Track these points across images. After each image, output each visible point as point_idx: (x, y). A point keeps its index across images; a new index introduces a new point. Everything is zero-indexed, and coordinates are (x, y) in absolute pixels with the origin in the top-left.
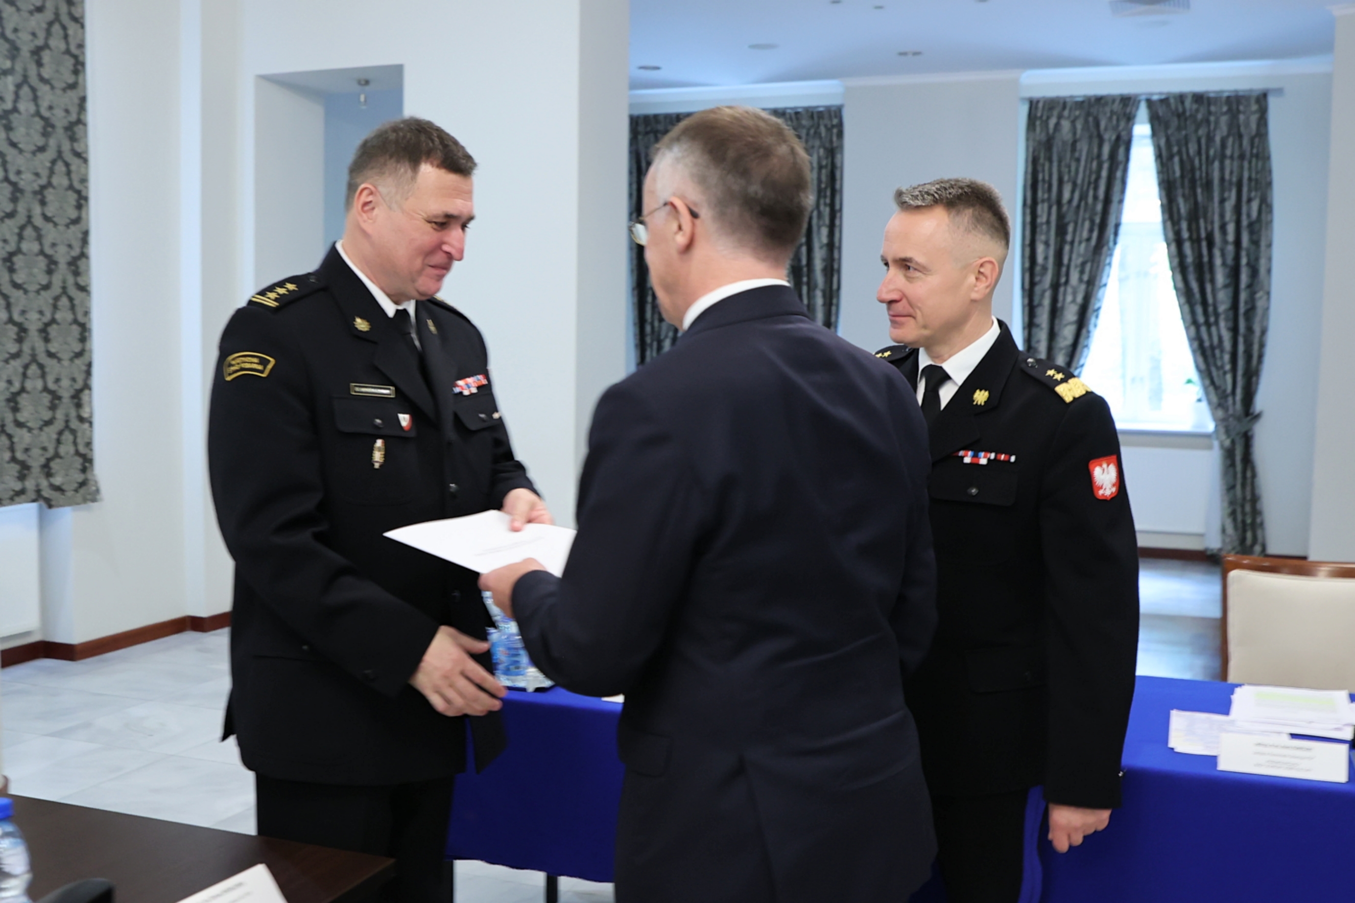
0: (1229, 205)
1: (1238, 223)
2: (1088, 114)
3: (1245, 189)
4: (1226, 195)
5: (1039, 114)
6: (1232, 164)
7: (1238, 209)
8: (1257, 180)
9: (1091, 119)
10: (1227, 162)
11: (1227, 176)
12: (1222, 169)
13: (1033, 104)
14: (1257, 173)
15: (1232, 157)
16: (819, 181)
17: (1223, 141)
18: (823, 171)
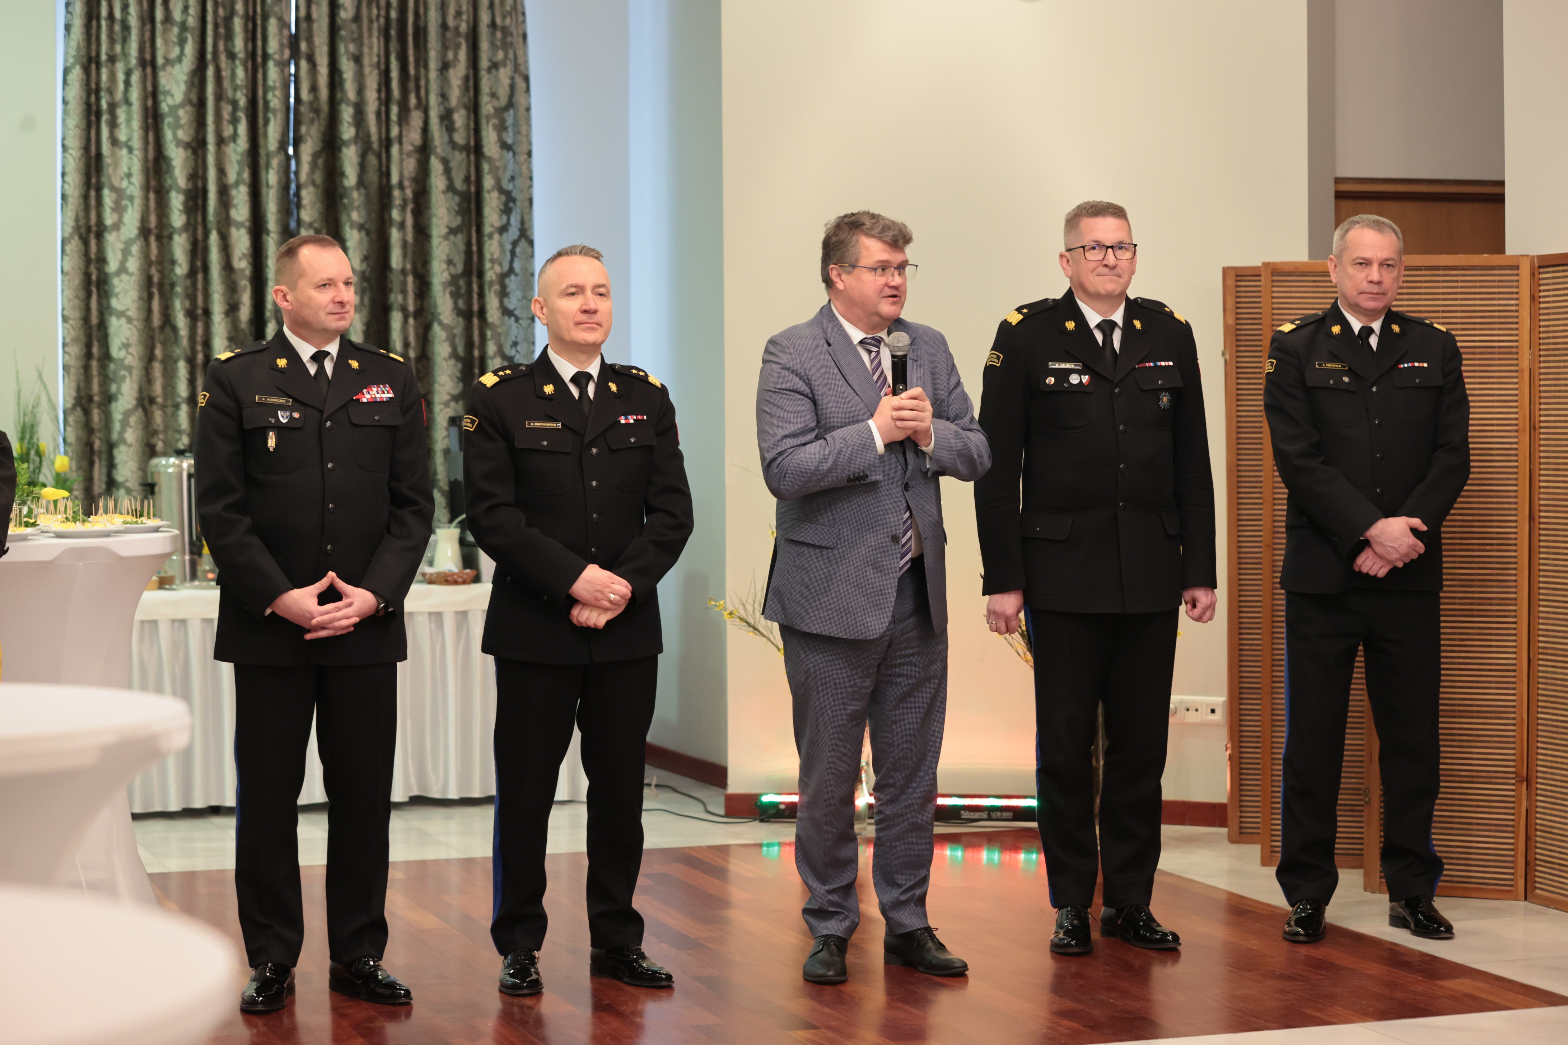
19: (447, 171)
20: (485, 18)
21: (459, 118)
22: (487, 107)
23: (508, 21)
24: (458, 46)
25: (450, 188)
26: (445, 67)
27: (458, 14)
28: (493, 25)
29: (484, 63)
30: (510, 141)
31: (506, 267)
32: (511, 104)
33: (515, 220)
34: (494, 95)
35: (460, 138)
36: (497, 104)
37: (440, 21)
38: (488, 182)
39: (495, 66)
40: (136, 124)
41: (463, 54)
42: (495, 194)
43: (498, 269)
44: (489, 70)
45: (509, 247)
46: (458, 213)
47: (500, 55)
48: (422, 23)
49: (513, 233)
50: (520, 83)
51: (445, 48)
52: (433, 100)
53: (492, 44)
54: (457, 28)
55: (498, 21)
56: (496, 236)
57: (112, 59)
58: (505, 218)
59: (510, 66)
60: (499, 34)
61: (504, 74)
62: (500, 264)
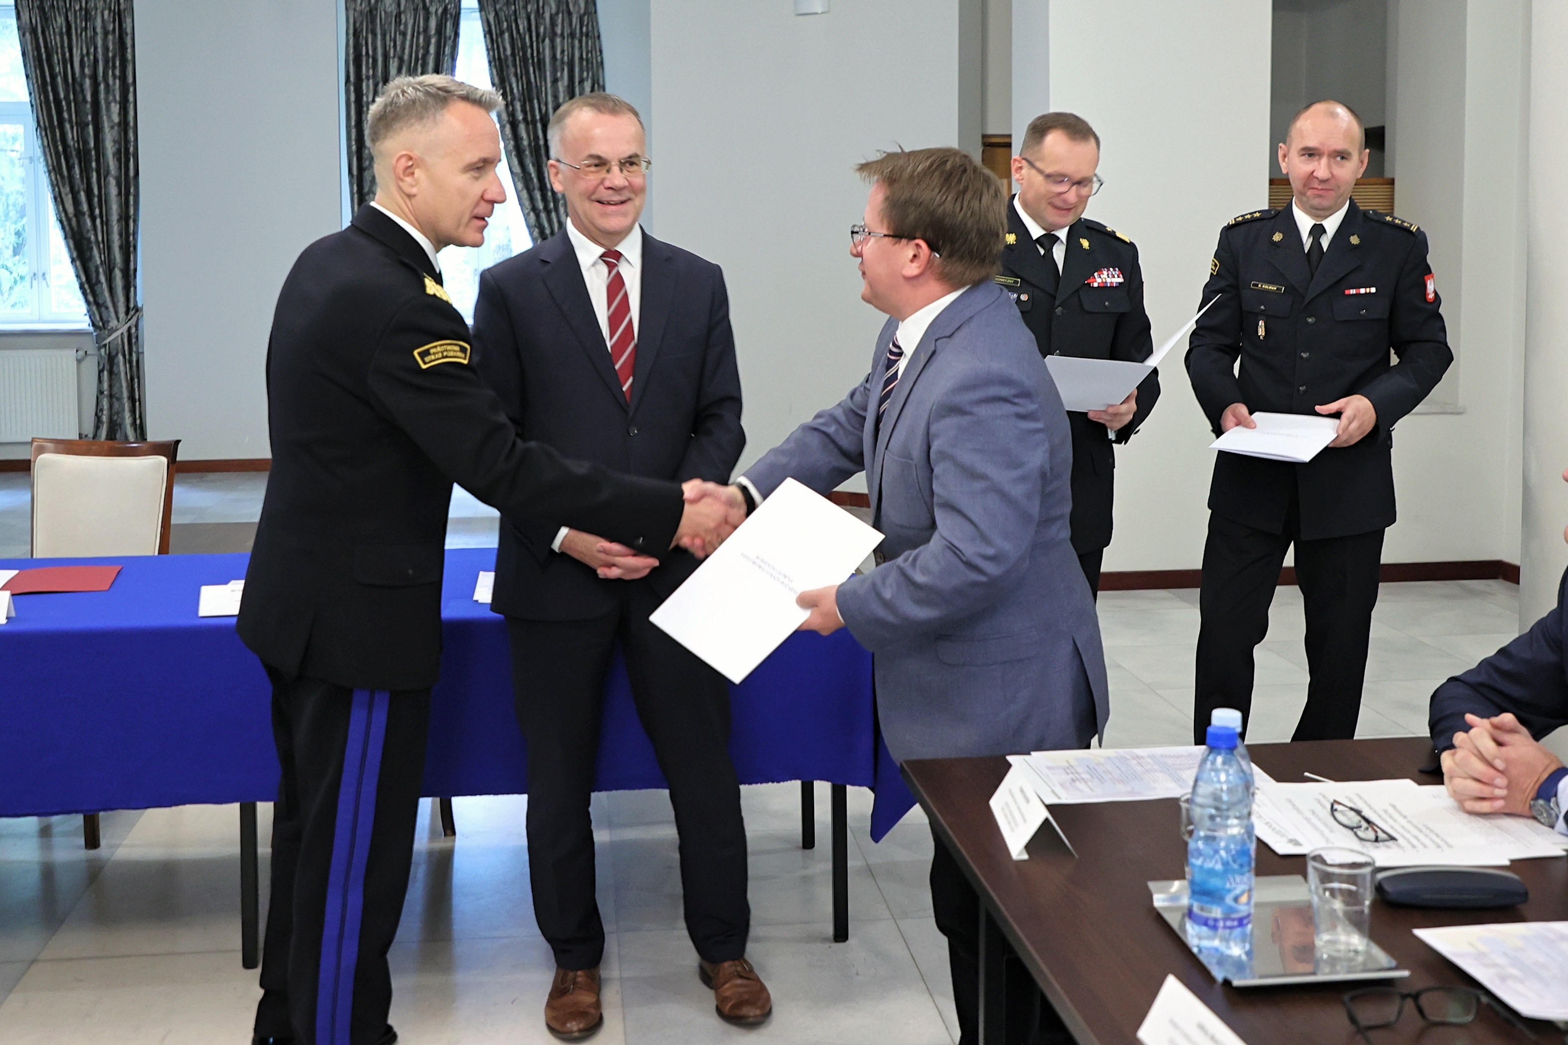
3: (577, 69)
4: (559, 74)
6: (562, 43)
8: (587, 60)
10: (558, 40)
11: (559, 56)
12: (553, 47)
15: (562, 35)
16: (106, 49)
17: (553, 18)
18: (110, 37)
26: (555, 81)
27: (563, 52)
28: (581, 58)
37: (552, 56)
48: (541, 56)
51: (554, 71)
52: (550, 98)
54: (562, 59)
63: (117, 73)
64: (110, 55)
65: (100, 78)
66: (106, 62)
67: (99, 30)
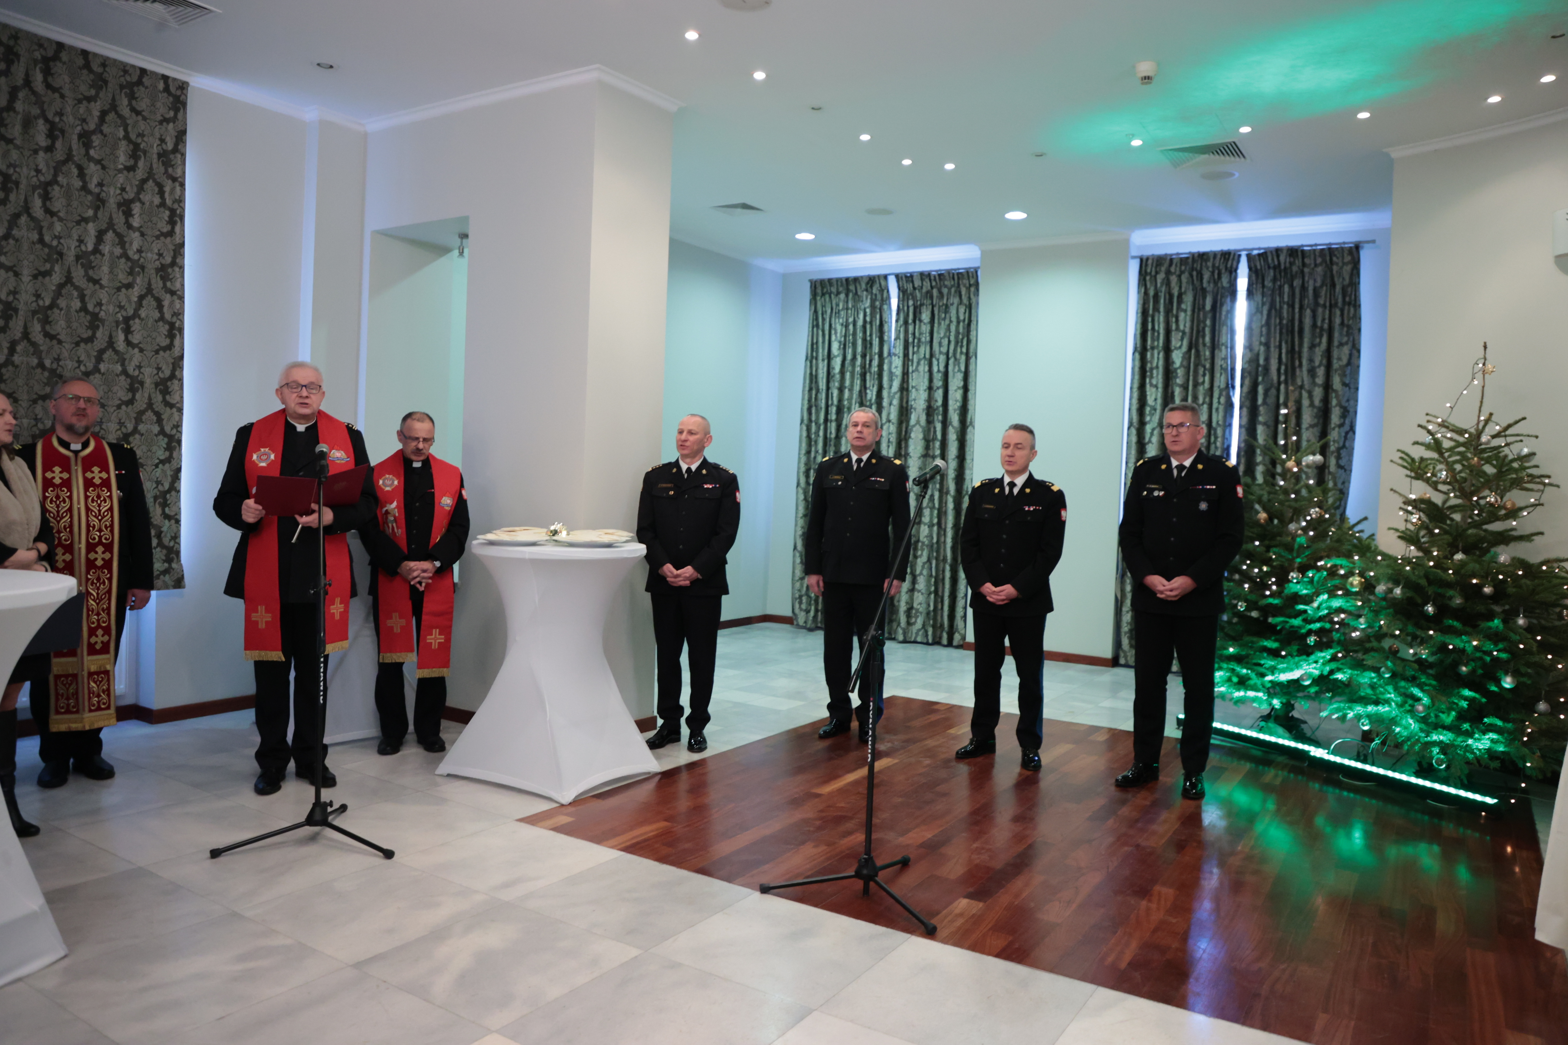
0: (1319, 352)
1: (1329, 367)
2: (1193, 269)
3: (1336, 335)
4: (1318, 340)
5: (1149, 270)
6: (1324, 312)
7: (1328, 354)
8: (1349, 327)
9: (1195, 273)
10: (1320, 310)
11: (1319, 323)
12: (1314, 317)
13: (1144, 262)
14: (1349, 320)
15: (1324, 306)
16: (957, 332)
17: (1316, 291)
18: (961, 324)
19: (1311, 397)
20: (1338, 321)
21: (1321, 372)
22: (1336, 365)
23: (1351, 322)
24: (1321, 336)
25: (1312, 405)
26: (1313, 346)
27: (1323, 320)
28: (1342, 324)
29: (1336, 343)
30: (1347, 382)
31: (1341, 444)
32: (1349, 363)
33: (1347, 422)
34: (1339, 359)
35: (1320, 380)
36: (1341, 363)
37: (1312, 324)
38: (1334, 402)
39: (1341, 345)
40: (1160, 376)
41: (1324, 340)
42: (1338, 408)
43: (1336, 445)
44: (1338, 347)
45: (1343, 434)
46: (1315, 417)
47: (1345, 339)
48: (1302, 326)
49: (1347, 427)
50: (1355, 352)
51: (1314, 337)
53: (1341, 334)
54: (1321, 327)
55: (1346, 322)
56: (1337, 429)
57: (1153, 348)
58: (1342, 420)
59: (1350, 344)
60: (1345, 329)
61: (1346, 350)
62: (1338, 443)
63: (964, 350)
64: (961, 337)
65: (950, 355)
66: (957, 343)
67: (954, 319)
